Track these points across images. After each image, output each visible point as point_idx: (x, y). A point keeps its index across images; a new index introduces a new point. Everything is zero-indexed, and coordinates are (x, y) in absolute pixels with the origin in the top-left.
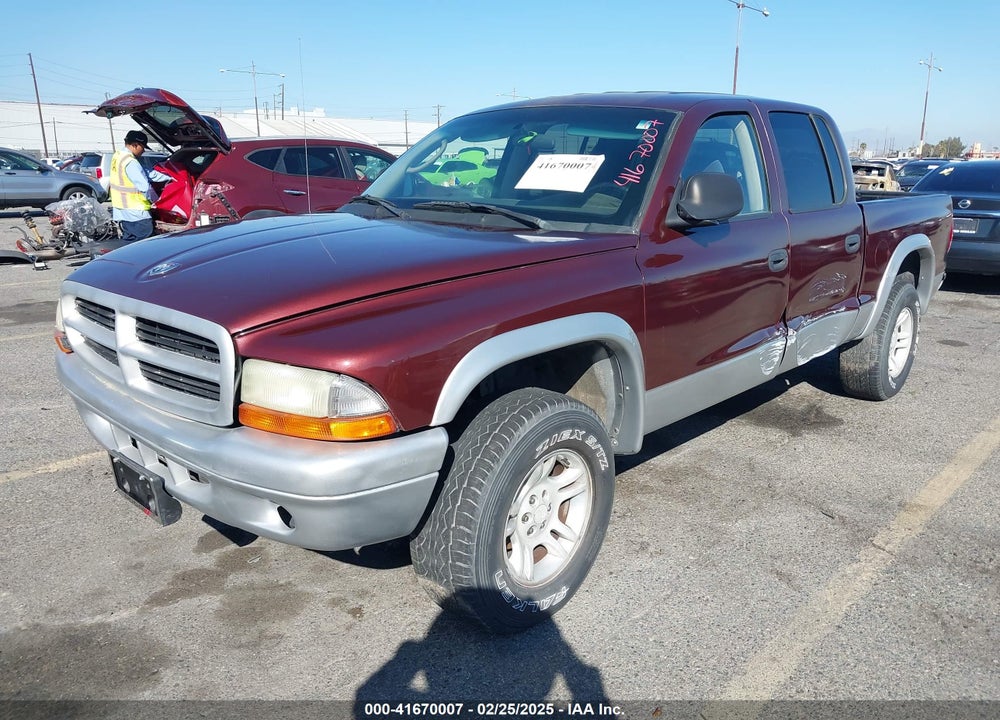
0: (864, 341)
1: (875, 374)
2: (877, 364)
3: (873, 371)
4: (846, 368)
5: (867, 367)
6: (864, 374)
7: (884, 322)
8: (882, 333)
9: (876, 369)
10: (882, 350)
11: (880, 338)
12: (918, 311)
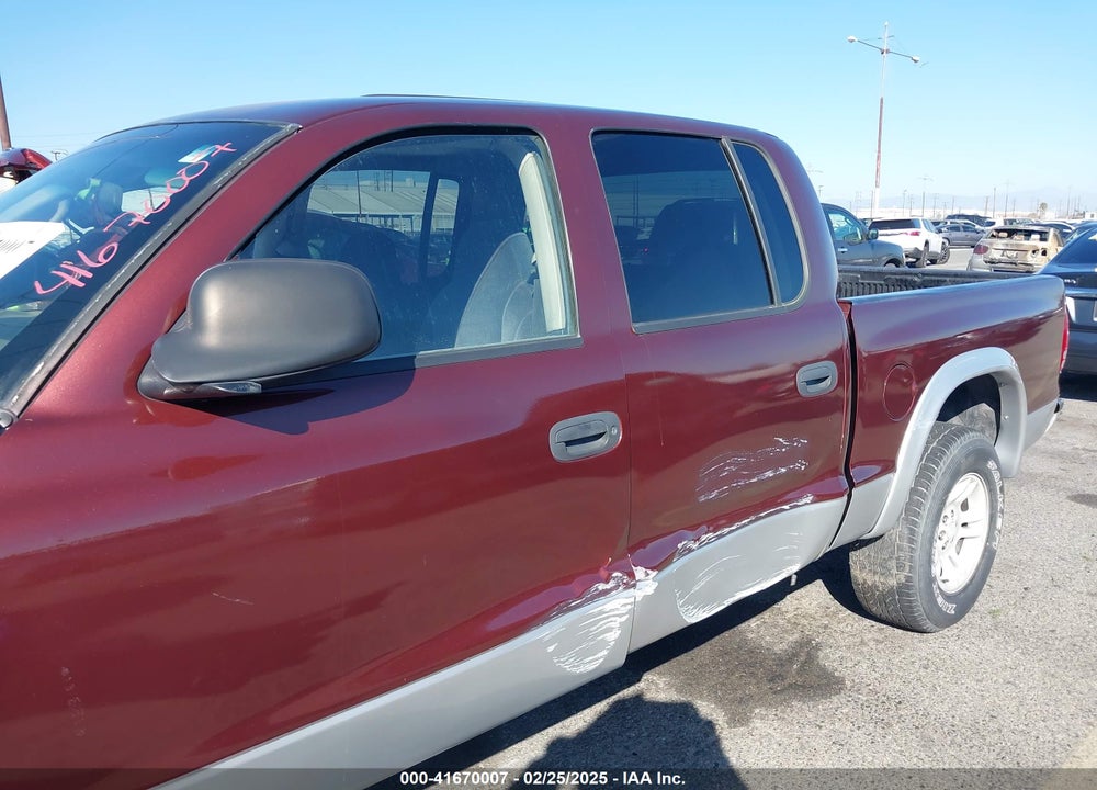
0: (886, 537)
1: (908, 595)
2: (909, 579)
3: (904, 589)
4: (861, 581)
5: (893, 582)
6: (891, 592)
7: (919, 504)
8: (915, 524)
9: (908, 587)
10: (917, 555)
11: (912, 532)
12: (996, 476)
